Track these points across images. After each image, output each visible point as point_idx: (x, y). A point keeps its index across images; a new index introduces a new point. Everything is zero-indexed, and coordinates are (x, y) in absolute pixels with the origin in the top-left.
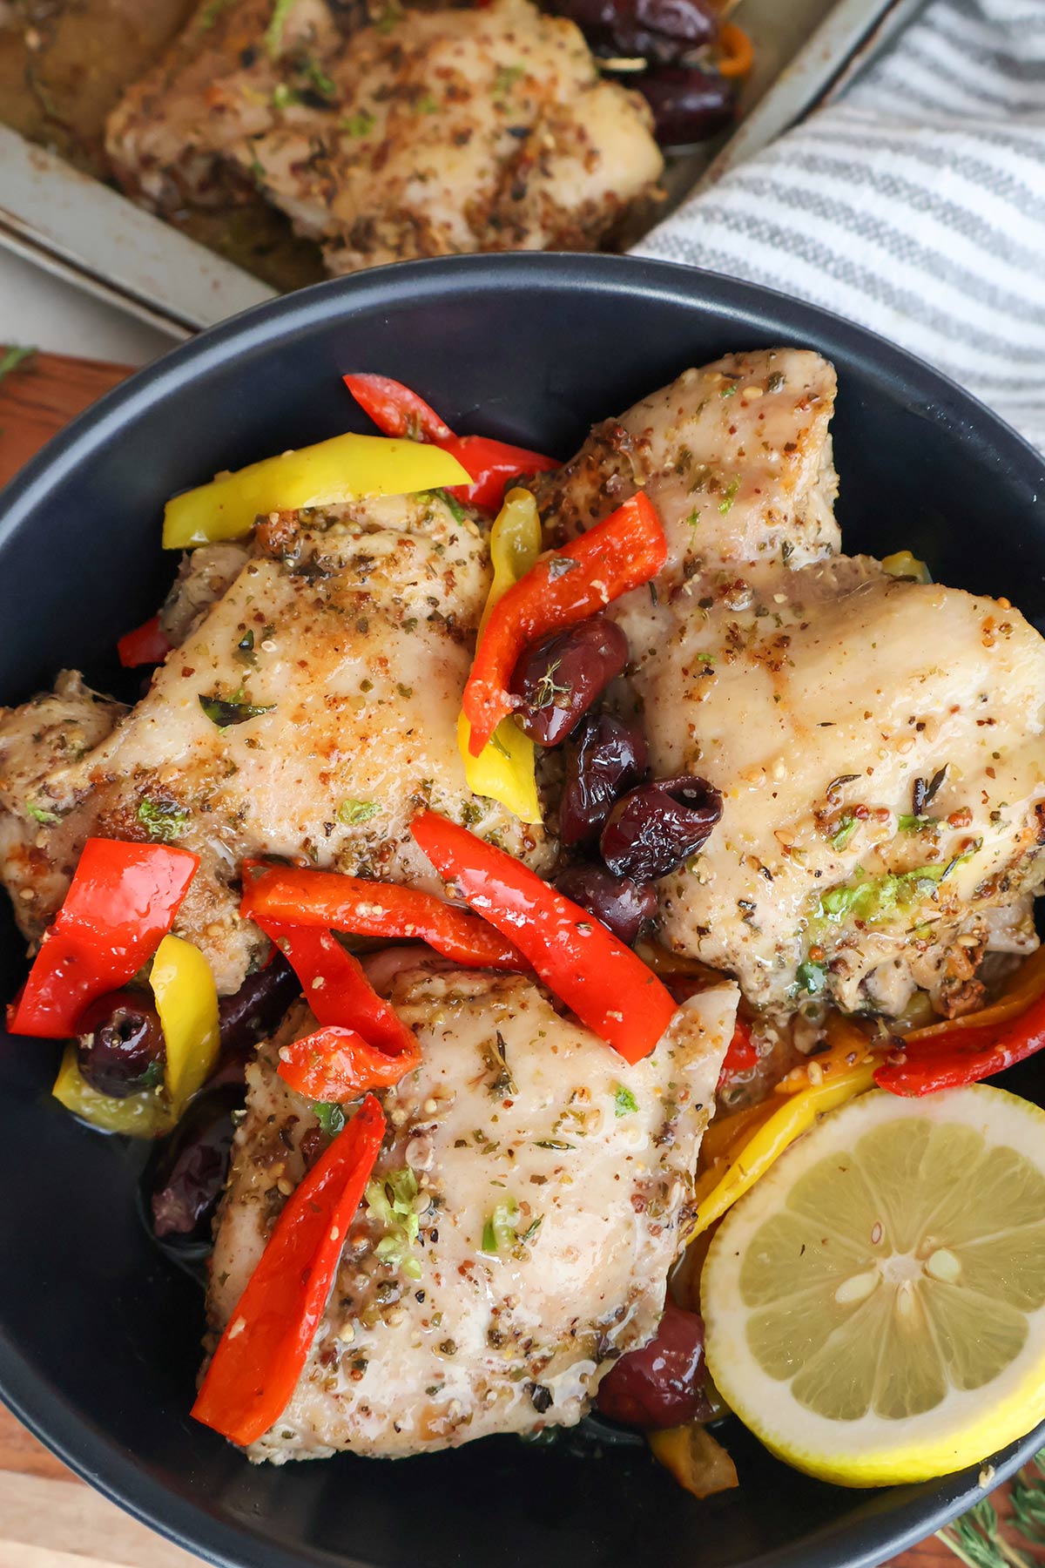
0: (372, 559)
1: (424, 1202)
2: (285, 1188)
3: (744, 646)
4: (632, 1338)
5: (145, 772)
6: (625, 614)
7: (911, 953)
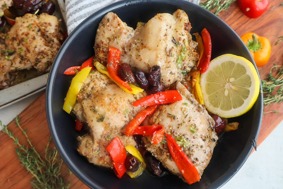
0: (93, 87)
1: (183, 137)
2: (168, 154)
3: (139, 49)
4: (213, 124)
5: (102, 135)
6: (122, 61)
7: (190, 58)
